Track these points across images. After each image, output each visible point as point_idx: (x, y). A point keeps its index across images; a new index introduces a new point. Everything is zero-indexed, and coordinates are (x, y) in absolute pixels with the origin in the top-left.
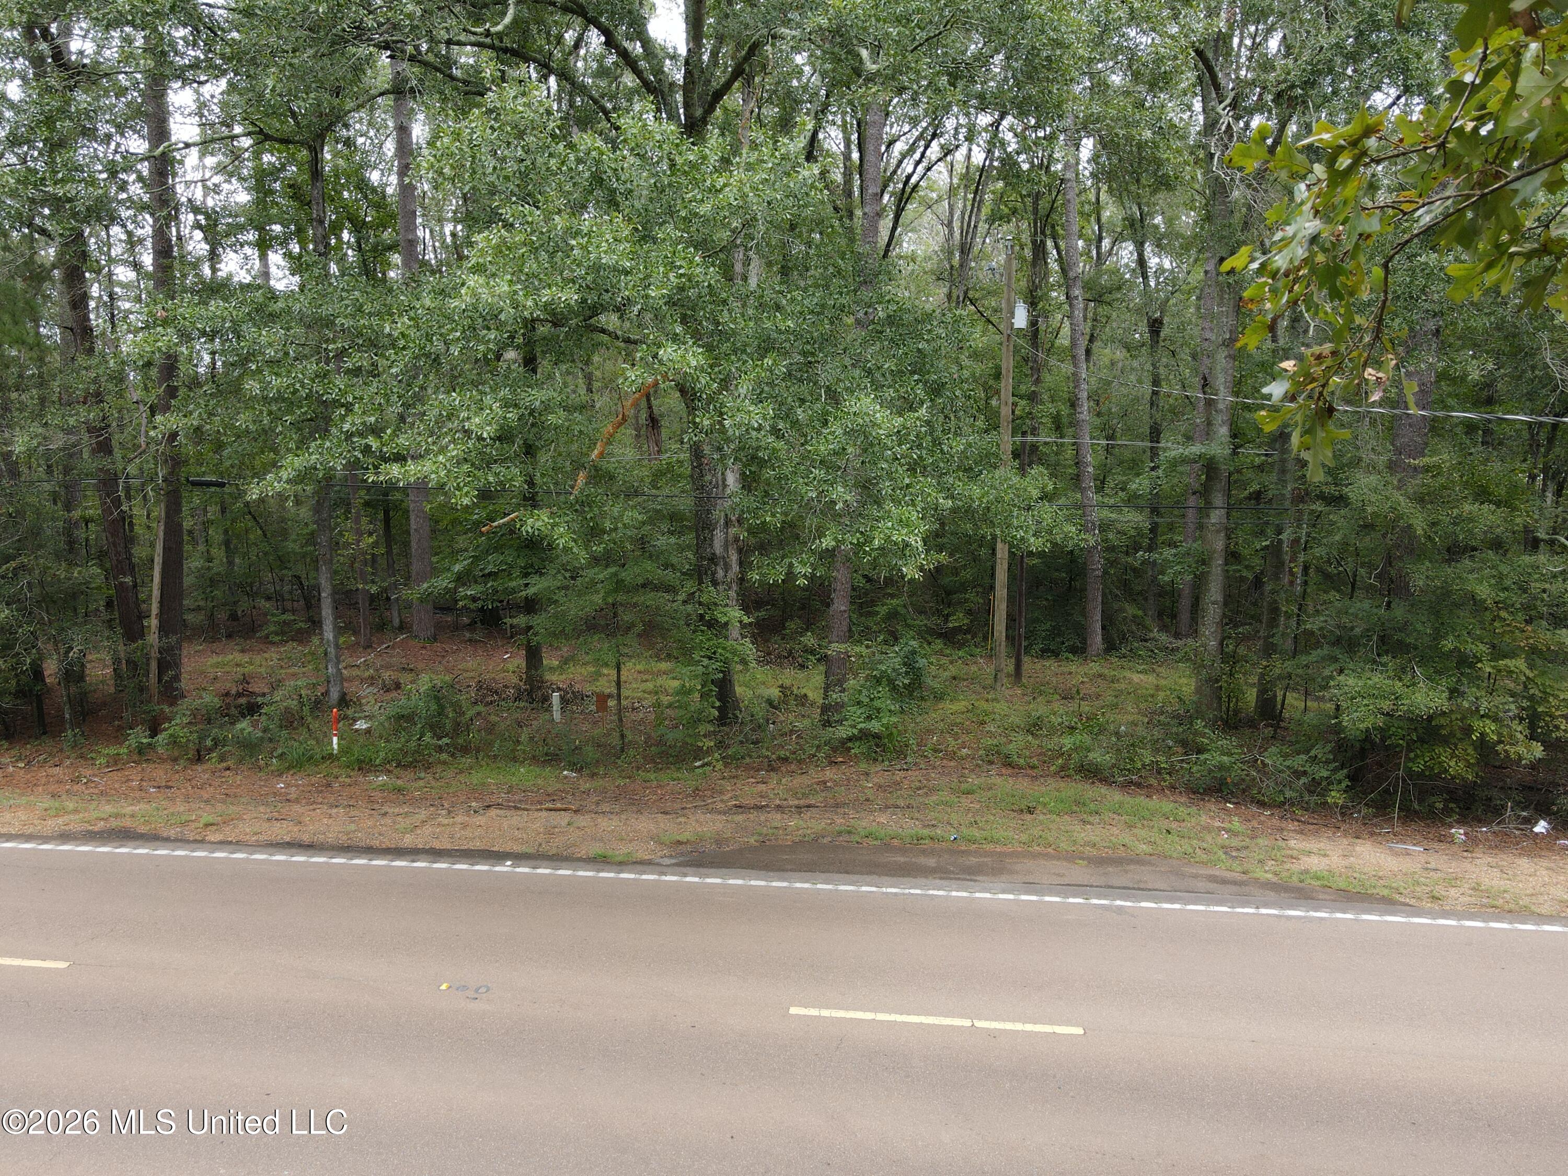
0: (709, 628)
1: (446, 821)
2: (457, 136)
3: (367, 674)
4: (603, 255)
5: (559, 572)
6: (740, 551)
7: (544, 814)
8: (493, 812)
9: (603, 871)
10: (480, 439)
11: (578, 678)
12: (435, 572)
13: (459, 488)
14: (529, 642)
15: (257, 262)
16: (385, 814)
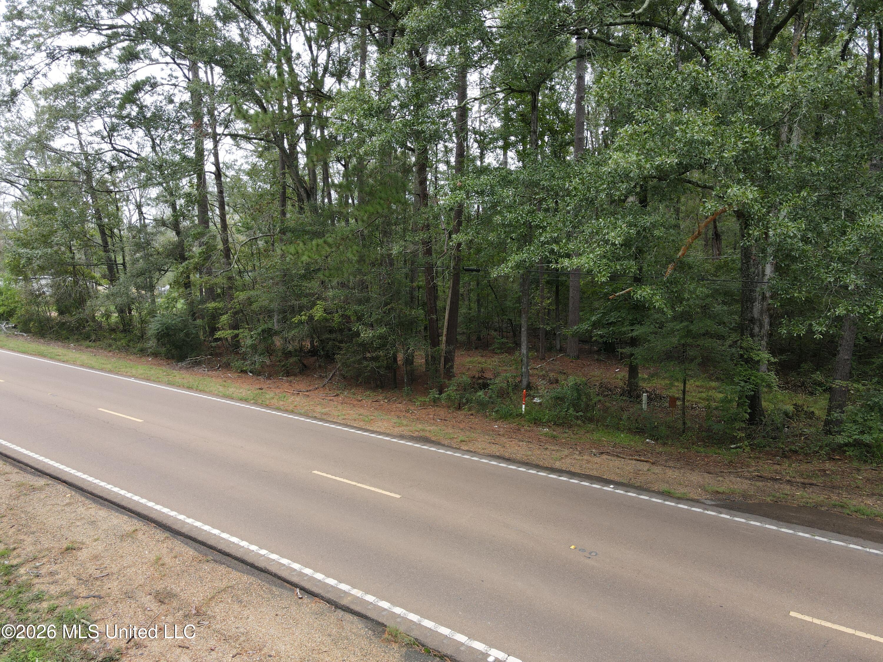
0: (746, 363)
1: (578, 458)
2: (613, 75)
3: (541, 373)
4: (695, 134)
5: (652, 323)
6: (771, 316)
7: (634, 462)
8: (604, 457)
9: (667, 500)
10: (614, 244)
11: (659, 386)
12: (581, 320)
13: (600, 272)
14: (631, 363)
15: (502, 156)
16: (547, 449)
